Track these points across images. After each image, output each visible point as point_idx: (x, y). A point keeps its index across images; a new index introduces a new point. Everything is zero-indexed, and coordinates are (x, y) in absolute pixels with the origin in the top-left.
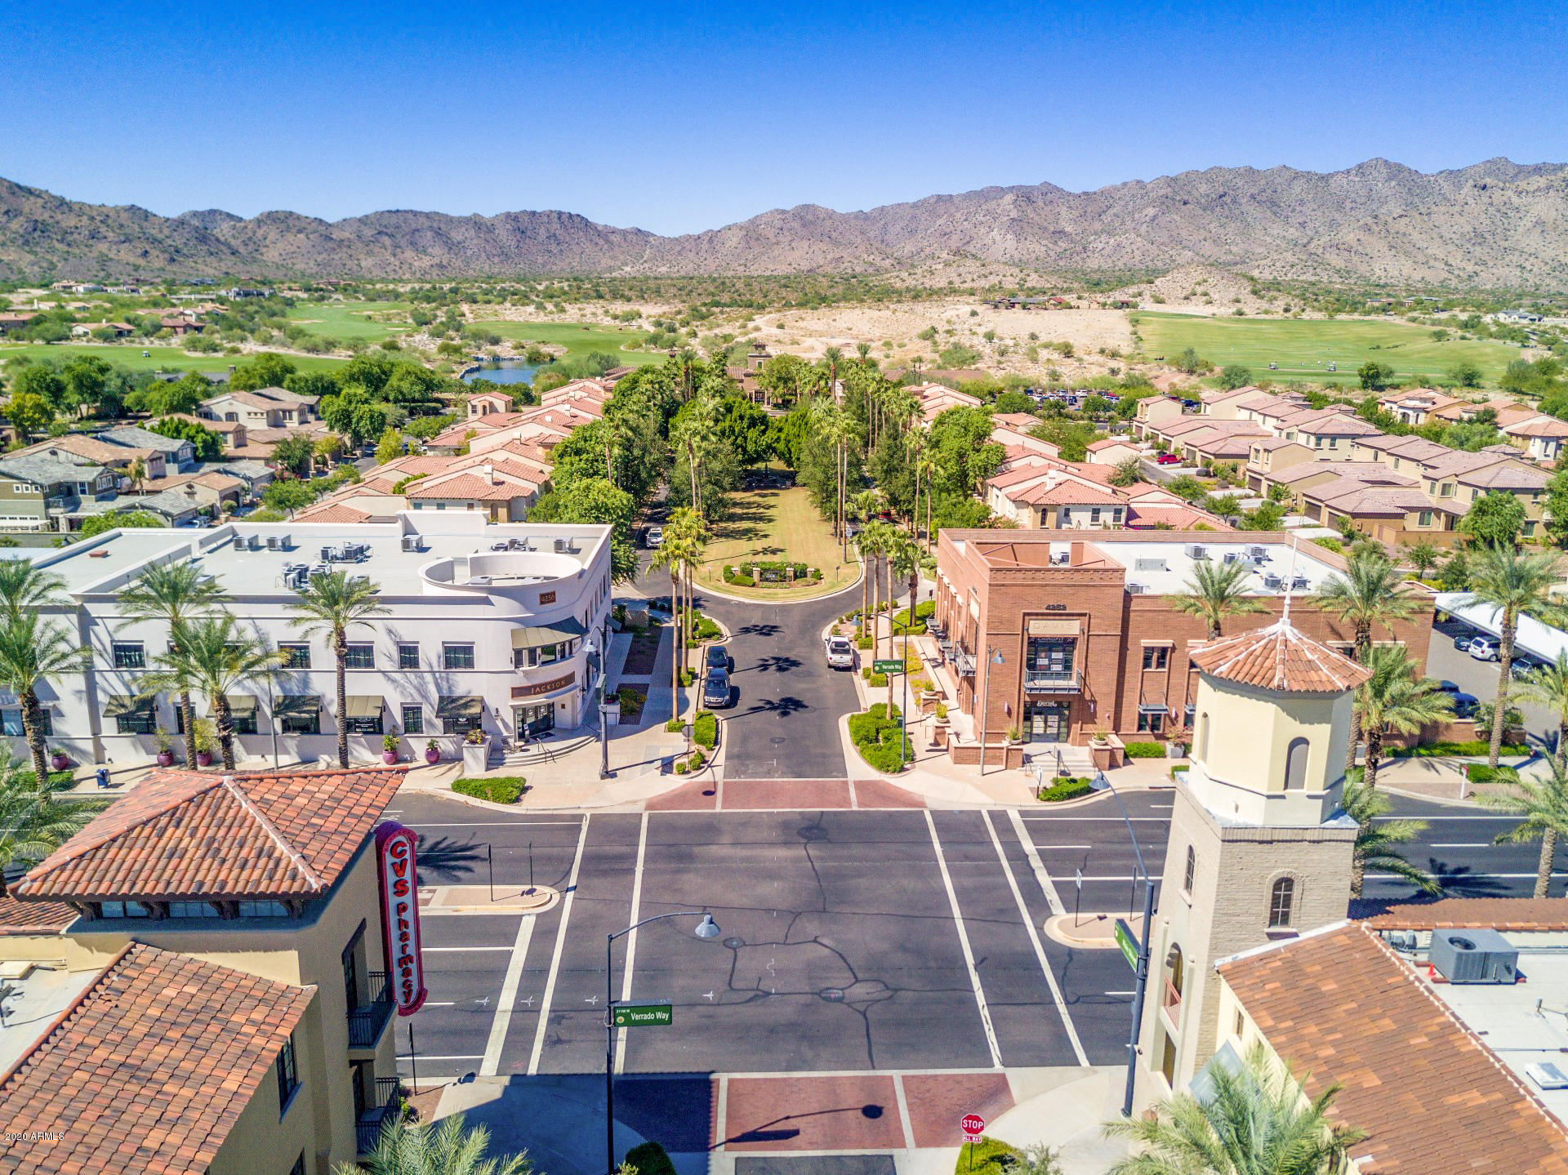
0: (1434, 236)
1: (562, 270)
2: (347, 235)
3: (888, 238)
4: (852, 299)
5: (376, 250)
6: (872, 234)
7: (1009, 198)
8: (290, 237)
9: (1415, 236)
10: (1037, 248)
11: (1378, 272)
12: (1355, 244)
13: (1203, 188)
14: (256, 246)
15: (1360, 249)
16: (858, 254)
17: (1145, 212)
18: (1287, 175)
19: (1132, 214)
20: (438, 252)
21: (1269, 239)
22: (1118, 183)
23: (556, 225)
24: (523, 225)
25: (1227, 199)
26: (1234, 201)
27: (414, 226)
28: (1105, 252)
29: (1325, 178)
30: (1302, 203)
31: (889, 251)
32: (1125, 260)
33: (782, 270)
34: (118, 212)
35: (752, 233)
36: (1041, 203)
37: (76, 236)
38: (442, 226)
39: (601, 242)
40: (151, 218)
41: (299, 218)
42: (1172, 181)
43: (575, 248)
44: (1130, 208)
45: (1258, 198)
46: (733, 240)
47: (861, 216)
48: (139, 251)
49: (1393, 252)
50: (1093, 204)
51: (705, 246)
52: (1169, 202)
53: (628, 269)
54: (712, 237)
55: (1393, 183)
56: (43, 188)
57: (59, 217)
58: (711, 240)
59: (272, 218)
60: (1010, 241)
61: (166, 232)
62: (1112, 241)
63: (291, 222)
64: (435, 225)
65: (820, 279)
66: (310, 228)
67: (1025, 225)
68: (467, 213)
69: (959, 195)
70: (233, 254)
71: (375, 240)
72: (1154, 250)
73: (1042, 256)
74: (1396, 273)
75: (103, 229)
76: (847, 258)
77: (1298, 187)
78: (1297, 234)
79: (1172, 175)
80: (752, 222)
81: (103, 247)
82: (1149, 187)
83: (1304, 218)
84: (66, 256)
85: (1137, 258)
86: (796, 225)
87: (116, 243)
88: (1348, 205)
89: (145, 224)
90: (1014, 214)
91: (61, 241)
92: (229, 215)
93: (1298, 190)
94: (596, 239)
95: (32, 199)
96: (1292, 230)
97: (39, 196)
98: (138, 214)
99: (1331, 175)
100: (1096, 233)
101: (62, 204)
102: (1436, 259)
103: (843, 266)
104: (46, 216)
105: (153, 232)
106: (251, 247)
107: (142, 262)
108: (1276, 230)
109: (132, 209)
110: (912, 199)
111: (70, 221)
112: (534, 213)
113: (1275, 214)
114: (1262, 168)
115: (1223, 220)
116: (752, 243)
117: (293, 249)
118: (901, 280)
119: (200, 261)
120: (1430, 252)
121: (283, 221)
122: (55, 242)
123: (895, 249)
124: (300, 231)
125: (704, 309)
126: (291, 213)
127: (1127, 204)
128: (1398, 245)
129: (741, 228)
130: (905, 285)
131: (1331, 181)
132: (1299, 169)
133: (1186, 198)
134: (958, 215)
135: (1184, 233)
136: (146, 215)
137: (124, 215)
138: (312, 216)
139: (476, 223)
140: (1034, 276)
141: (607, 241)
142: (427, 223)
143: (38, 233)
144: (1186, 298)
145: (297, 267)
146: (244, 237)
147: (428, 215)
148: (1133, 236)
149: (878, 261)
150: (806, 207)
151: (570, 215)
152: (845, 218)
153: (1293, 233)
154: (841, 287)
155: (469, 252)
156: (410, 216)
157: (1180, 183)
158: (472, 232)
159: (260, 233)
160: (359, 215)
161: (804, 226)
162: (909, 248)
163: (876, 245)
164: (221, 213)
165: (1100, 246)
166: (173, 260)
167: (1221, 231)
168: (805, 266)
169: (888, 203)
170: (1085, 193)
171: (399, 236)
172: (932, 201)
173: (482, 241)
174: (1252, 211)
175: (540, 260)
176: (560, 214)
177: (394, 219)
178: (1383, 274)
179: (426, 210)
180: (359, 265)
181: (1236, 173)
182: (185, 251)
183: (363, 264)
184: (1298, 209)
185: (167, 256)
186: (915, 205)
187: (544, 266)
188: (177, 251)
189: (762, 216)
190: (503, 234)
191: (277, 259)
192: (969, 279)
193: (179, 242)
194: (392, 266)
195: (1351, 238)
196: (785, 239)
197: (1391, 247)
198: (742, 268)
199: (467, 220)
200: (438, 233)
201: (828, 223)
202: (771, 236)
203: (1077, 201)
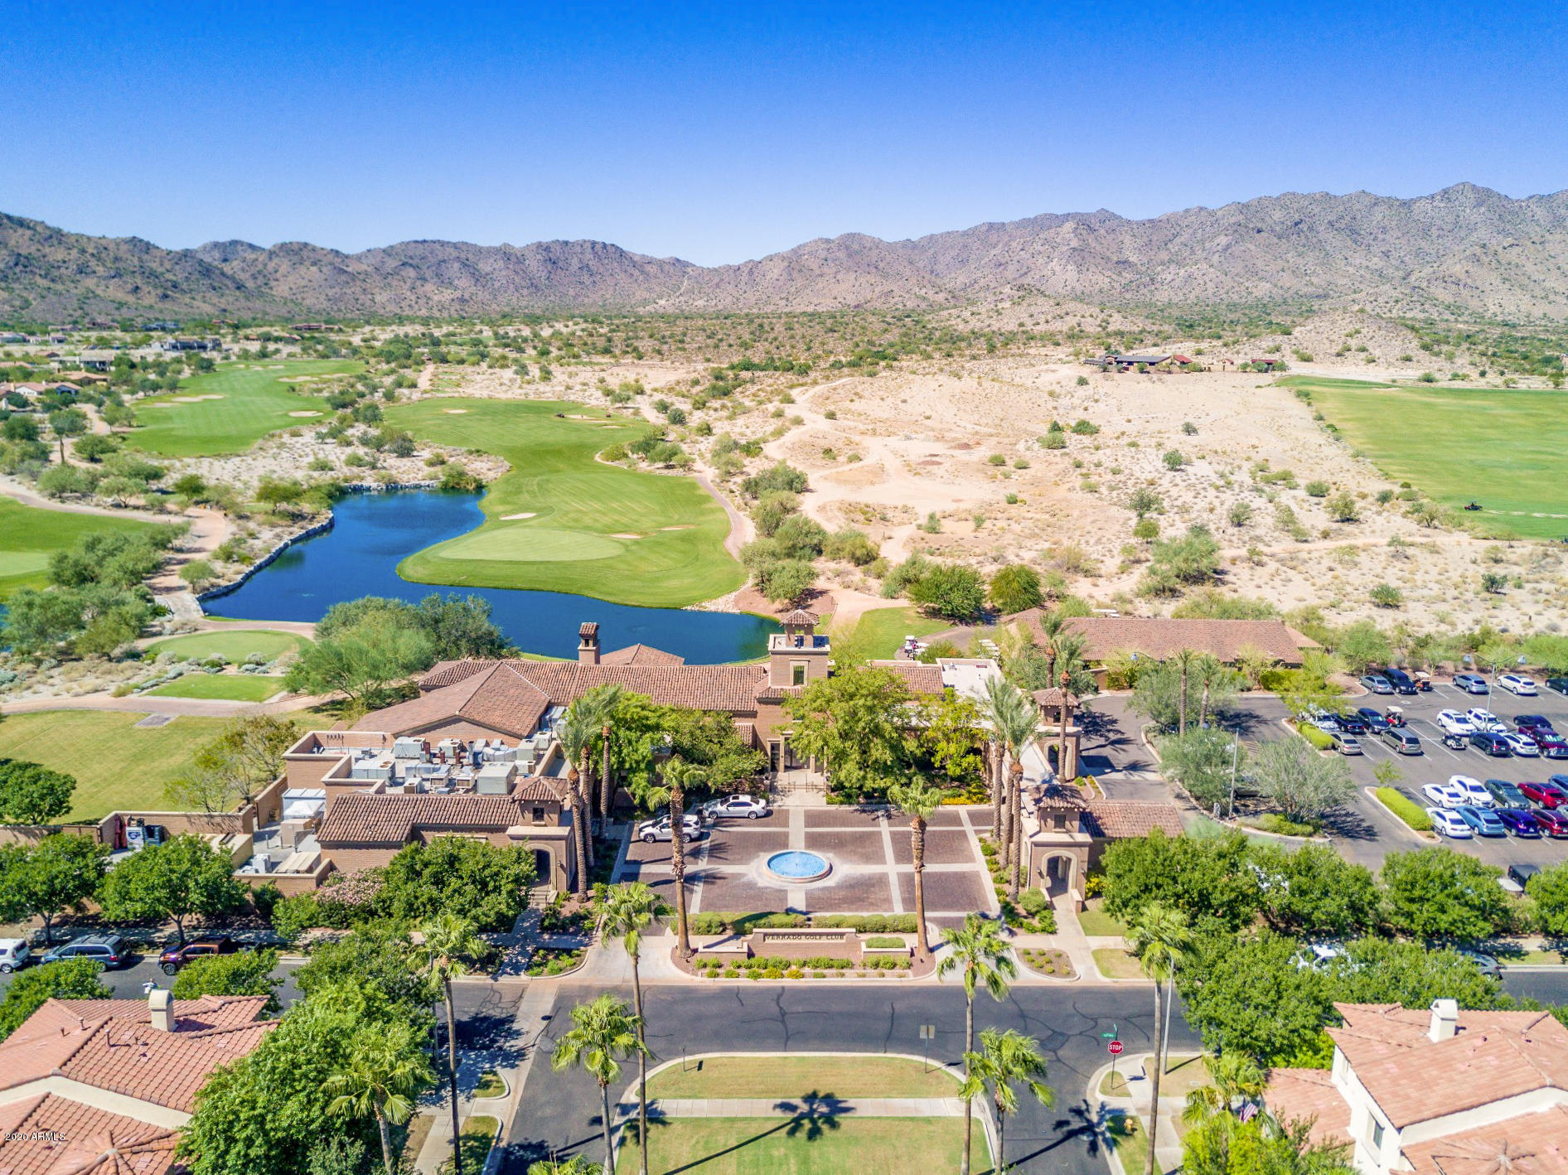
0: (1551, 267)
1: (595, 302)
2: (365, 267)
3: (939, 268)
4: (913, 352)
5: (395, 283)
6: (921, 264)
7: (1069, 226)
8: (302, 270)
9: (1529, 268)
10: (1101, 279)
11: (1493, 309)
12: (1463, 276)
13: (1278, 215)
14: (265, 279)
15: (1469, 281)
16: (909, 286)
17: (1217, 241)
18: (1366, 201)
19: (1203, 241)
20: (464, 283)
21: (1351, 270)
22: (1180, 209)
23: (589, 255)
24: (554, 256)
25: (1303, 226)
26: (1311, 229)
27: (440, 257)
28: (1176, 283)
29: (1406, 204)
30: (1384, 230)
31: (939, 282)
32: (1198, 291)
33: (826, 305)
34: (118, 244)
35: (794, 263)
36: (1102, 231)
37: (63, 270)
38: (470, 256)
39: (636, 273)
40: (153, 251)
41: (314, 249)
42: (1243, 208)
43: (609, 279)
44: (1199, 235)
45: (1337, 225)
46: (776, 271)
47: (909, 245)
48: (129, 287)
49: (1507, 285)
50: (1159, 233)
51: (745, 277)
52: (1242, 230)
53: (662, 302)
54: (753, 267)
55: (1483, 209)
56: (39, 219)
57: (47, 250)
58: (751, 272)
59: (286, 249)
60: (1071, 273)
61: (168, 265)
62: (1182, 272)
63: (305, 253)
64: (463, 256)
65: (871, 319)
66: (325, 260)
67: (1086, 254)
68: (497, 244)
69: (1012, 223)
70: (238, 288)
71: (395, 272)
72: (1228, 282)
73: (1106, 287)
74: (1513, 309)
75: (93, 263)
76: (897, 292)
77: (1378, 214)
78: (1381, 264)
79: (1244, 201)
80: (794, 251)
81: (90, 282)
82: (1220, 213)
83: (1387, 247)
84: (45, 293)
85: (1210, 291)
86: (842, 255)
87: (105, 278)
88: (1434, 232)
89: (145, 257)
90: (1074, 243)
91: (45, 277)
92: (251, 246)
93: (1380, 217)
94: (631, 270)
95: (20, 231)
96: (1375, 260)
97: (29, 228)
98: (142, 247)
99: (1414, 201)
100: (1163, 264)
101: (56, 236)
102: (1556, 293)
103: (893, 301)
104: (33, 249)
105: (154, 265)
106: (260, 281)
107: (131, 299)
108: (1358, 259)
109: (134, 241)
110: (963, 228)
111: (57, 254)
112: (566, 243)
113: (1355, 242)
114: (1339, 194)
115: (1300, 249)
116: (795, 274)
117: (304, 283)
118: (961, 321)
119: (199, 297)
120: (1547, 284)
121: (297, 253)
122: (38, 279)
123: (946, 280)
124: (314, 264)
125: (731, 374)
126: (306, 245)
127: (1195, 232)
128: (1512, 277)
129: (783, 259)
130: (970, 327)
131: (1415, 207)
132: (1380, 194)
133: (1259, 225)
134: (1014, 244)
135: (1260, 264)
136: (148, 247)
137: (124, 247)
138: (329, 246)
139: (505, 254)
140: (1117, 316)
141: (642, 272)
142: (455, 254)
143: (20, 268)
144: (1338, 355)
145: (307, 302)
146: (254, 270)
147: (455, 246)
148: (1205, 266)
149: (931, 295)
150: (852, 236)
151: (605, 246)
152: (891, 247)
153: (1377, 262)
154: (896, 331)
155: (497, 285)
156: (437, 246)
157: (1253, 209)
158: (501, 264)
159: (271, 266)
160: (383, 245)
161: (850, 256)
162: (962, 279)
163: (928, 276)
164: (241, 243)
165: (1169, 278)
166: (166, 296)
167: (1300, 261)
168: (852, 300)
169: (937, 231)
170: (1150, 221)
171: (424, 268)
172: (985, 228)
173: (510, 272)
174: (1333, 240)
175: (572, 292)
176: (594, 244)
177: (420, 250)
178: (1498, 311)
179: (454, 240)
180: (373, 300)
181: (1312, 199)
182: (185, 286)
183: (378, 298)
184: (1381, 236)
185: (160, 291)
186: (965, 234)
187: (575, 298)
188: (175, 286)
189: (805, 245)
190: (534, 264)
191: (286, 294)
192: (1042, 321)
193: (179, 277)
194: (407, 302)
195: (1458, 270)
196: (829, 270)
197: (1505, 280)
198: (784, 302)
199: (497, 250)
200: (465, 264)
201: (875, 252)
202: (815, 266)
203: (1141, 230)
